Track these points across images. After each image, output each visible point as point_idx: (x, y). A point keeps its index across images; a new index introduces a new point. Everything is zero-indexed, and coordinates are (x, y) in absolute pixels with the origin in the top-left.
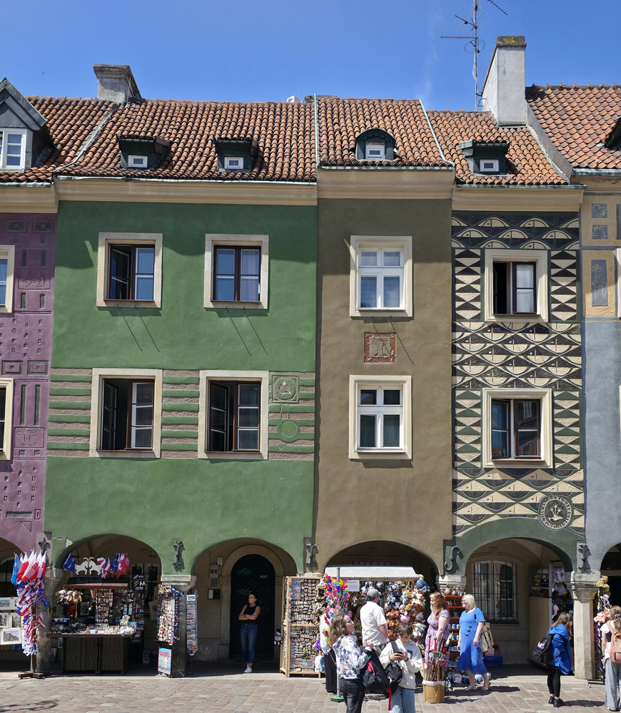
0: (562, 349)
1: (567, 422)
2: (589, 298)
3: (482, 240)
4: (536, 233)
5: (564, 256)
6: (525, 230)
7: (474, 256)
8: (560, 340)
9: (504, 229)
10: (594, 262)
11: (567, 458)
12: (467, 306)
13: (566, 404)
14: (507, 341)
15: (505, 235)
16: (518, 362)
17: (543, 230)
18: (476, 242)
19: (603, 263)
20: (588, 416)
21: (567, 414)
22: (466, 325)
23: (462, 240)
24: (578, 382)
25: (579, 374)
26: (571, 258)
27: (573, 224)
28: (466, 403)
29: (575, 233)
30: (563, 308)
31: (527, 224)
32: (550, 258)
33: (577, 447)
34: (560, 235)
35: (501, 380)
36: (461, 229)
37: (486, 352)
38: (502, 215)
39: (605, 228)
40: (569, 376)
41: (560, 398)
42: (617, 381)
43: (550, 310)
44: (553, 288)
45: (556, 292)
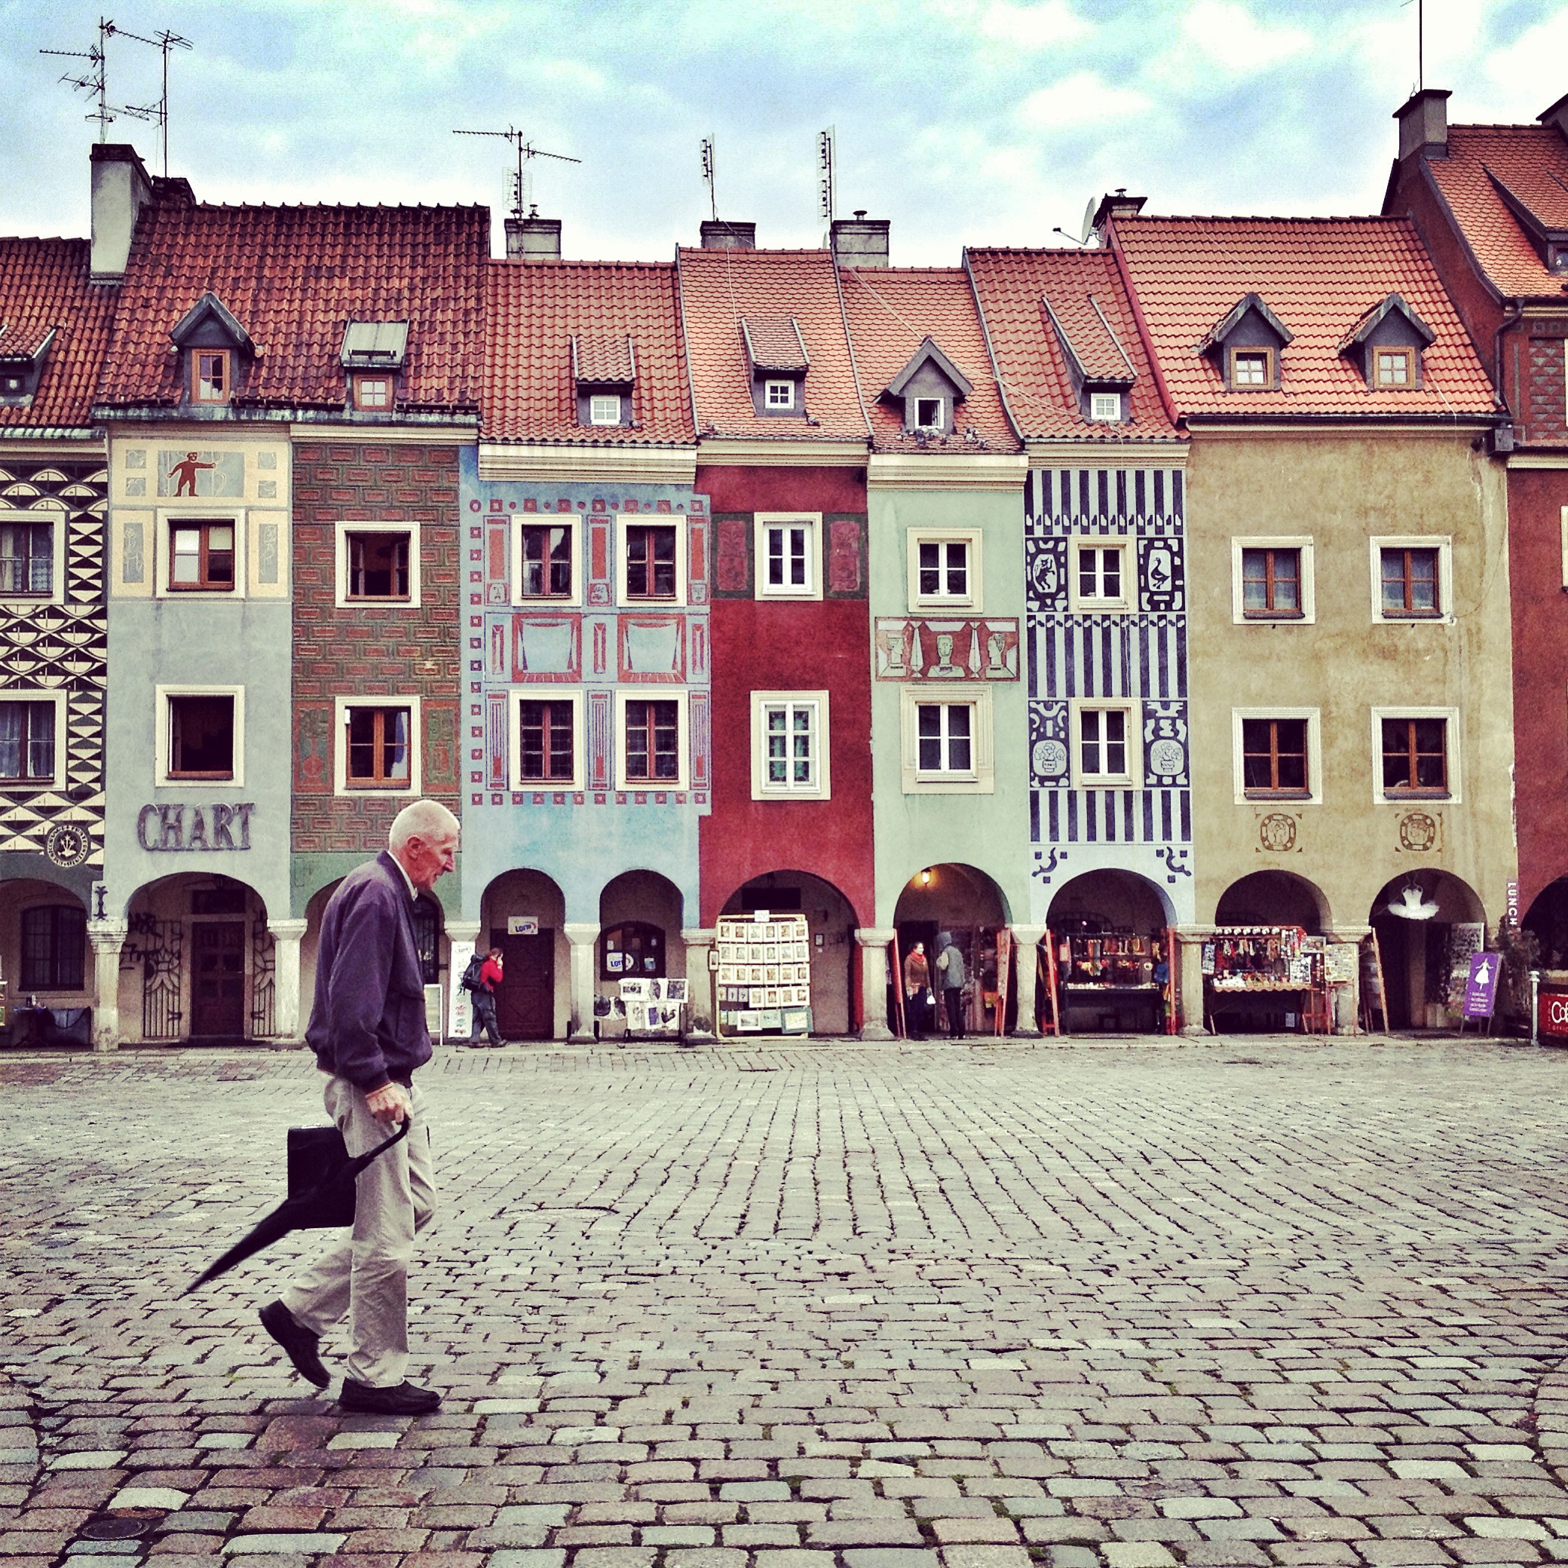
0: (83, 638)
1: (86, 731)
2: (117, 573)
4: (51, 489)
5: (86, 518)
6: (37, 484)
8: (80, 627)
9: (9, 483)
10: (127, 526)
11: (84, 777)
13: (86, 708)
14: (10, 629)
15: (10, 491)
16: (25, 655)
17: (62, 485)
19: (139, 527)
21: (86, 721)
24: (101, 680)
25: (102, 671)
26: (96, 520)
27: (99, 477)
29: (102, 489)
30: (84, 585)
31: (40, 476)
32: (68, 521)
33: (97, 764)
34: (82, 491)
35: (2, 679)
38: (6, 466)
39: (144, 482)
40: (89, 674)
41: (76, 700)
42: (152, 679)
43: (67, 588)
44: (73, 560)
45: (76, 565)
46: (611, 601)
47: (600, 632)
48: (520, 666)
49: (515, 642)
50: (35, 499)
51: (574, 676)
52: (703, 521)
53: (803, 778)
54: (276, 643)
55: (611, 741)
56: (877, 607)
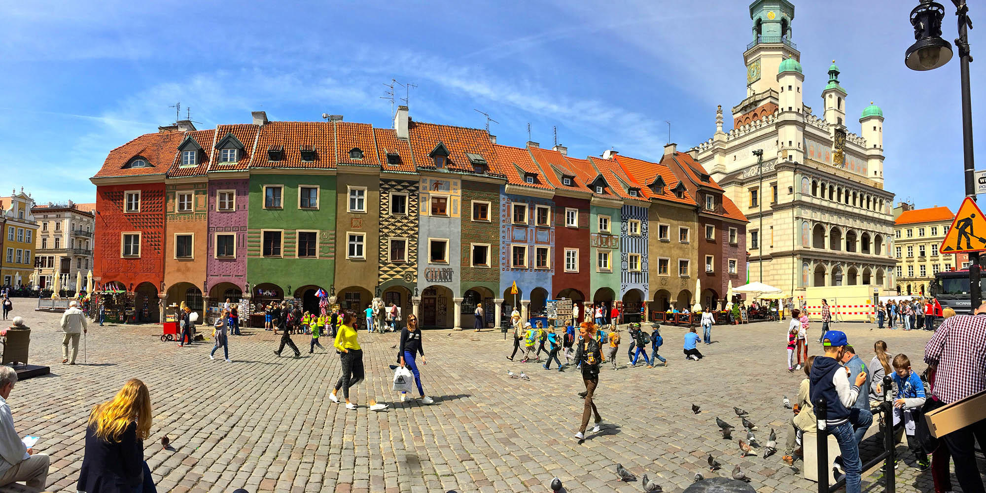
0: (412, 225)
1: (413, 249)
2: (421, 209)
3: (389, 188)
4: (405, 187)
5: (414, 195)
6: (402, 186)
7: (386, 193)
8: (412, 222)
9: (396, 185)
10: (423, 197)
11: (413, 260)
12: (384, 210)
13: (413, 243)
14: (396, 222)
15: (396, 187)
16: (399, 229)
17: (408, 186)
18: (387, 189)
20: (419, 247)
21: (413, 246)
22: (384, 216)
23: (383, 188)
24: (417, 236)
25: (417, 233)
26: (416, 196)
27: (417, 185)
28: (384, 241)
29: (418, 188)
30: (413, 212)
31: (403, 184)
32: (409, 196)
33: (416, 257)
34: (413, 188)
35: (394, 234)
36: (383, 184)
37: (389, 225)
38: (395, 181)
39: (427, 187)
40: (414, 234)
41: (411, 241)
42: (428, 237)
43: (409, 212)
44: (410, 205)
45: (411, 207)
46: (534, 224)
47: (531, 231)
48: (513, 238)
49: (512, 233)
50: (401, 189)
51: (526, 242)
52: (554, 208)
53: (573, 267)
54: (457, 229)
55: (534, 257)
56: (591, 231)
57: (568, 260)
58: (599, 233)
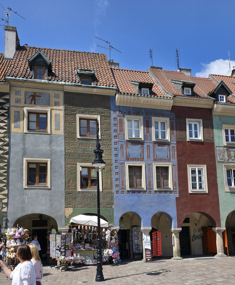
0: (1, 143)
1: (2, 171)
2: (13, 125)
5: (3, 109)
10: (15, 112)
11: (1, 185)
13: (2, 165)
19: (19, 112)
20: (11, 169)
21: (2, 168)
24: (7, 156)
25: (8, 153)
26: (5, 109)
27: (7, 97)
29: (8, 101)
30: (2, 128)
33: (5, 181)
34: (2, 101)
39: (20, 99)
40: (3, 154)
42: (23, 156)
46: (151, 139)
47: (148, 147)
48: (128, 156)
49: (126, 150)
51: (142, 159)
52: (173, 120)
53: (201, 187)
54: (60, 147)
55: (152, 177)
56: (216, 144)
57: (194, 179)
58: (225, 147)
